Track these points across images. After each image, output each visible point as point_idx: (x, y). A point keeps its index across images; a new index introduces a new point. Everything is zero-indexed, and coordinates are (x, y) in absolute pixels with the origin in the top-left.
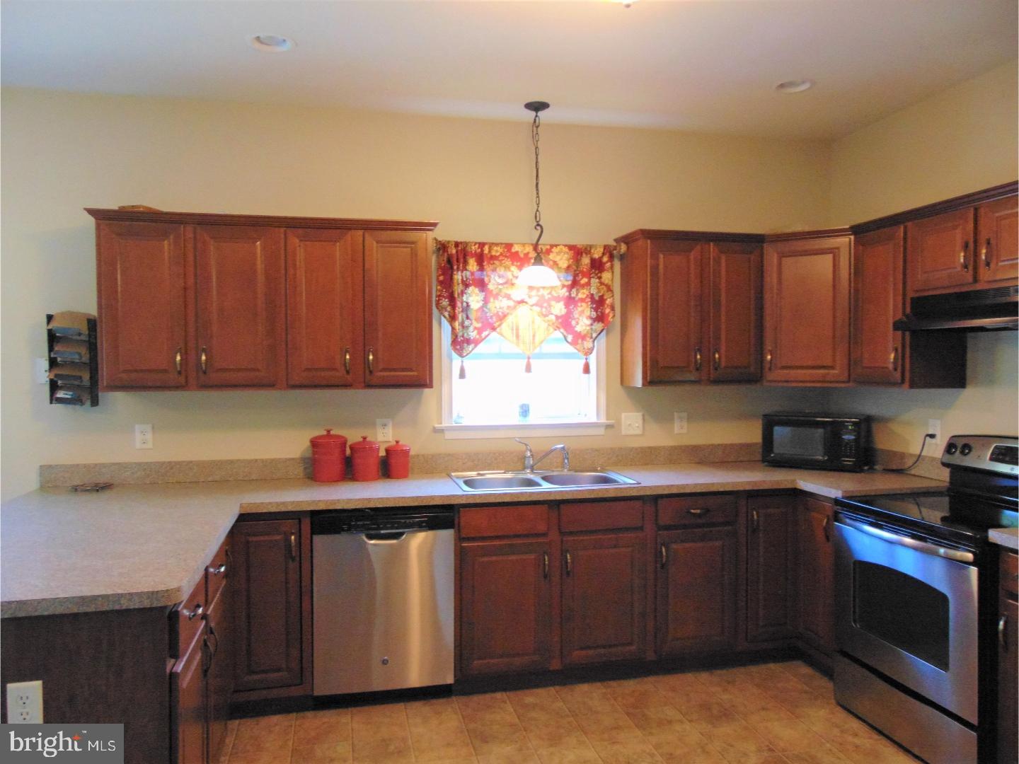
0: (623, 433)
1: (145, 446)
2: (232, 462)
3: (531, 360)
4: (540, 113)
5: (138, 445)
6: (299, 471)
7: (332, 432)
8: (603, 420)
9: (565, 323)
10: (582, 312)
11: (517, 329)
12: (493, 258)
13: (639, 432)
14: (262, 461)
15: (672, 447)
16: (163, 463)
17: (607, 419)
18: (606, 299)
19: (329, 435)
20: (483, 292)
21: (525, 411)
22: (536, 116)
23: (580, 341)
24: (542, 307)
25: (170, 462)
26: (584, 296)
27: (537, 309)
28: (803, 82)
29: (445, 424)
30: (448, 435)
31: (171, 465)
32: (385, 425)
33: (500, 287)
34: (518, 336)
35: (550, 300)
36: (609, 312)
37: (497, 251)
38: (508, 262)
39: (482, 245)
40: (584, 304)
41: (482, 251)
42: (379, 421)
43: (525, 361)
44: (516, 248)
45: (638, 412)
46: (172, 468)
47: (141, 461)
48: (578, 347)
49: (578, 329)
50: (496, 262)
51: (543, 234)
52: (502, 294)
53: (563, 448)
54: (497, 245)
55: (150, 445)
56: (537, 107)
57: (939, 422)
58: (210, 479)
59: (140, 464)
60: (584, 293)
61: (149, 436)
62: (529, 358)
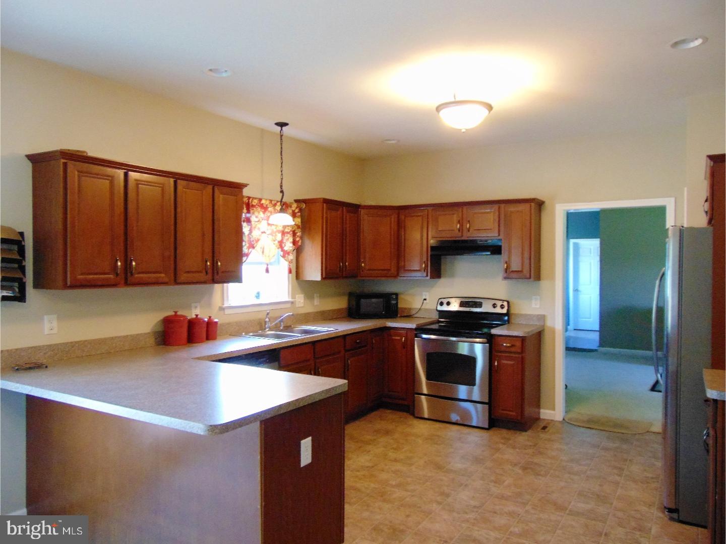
0: (297, 306)
1: (52, 332)
2: (112, 338)
3: (269, 266)
4: (284, 128)
5: (47, 331)
6: (151, 341)
7: (178, 313)
8: (290, 300)
9: (281, 244)
10: (288, 239)
11: (263, 248)
12: (253, 206)
13: (302, 305)
14: (131, 335)
15: (315, 312)
16: (67, 343)
17: (292, 298)
18: (297, 233)
19: (176, 315)
20: (249, 225)
21: (258, 296)
22: (282, 130)
23: (287, 255)
24: (272, 235)
25: (72, 343)
26: (289, 231)
27: (270, 237)
28: (393, 140)
29: (226, 305)
30: (227, 312)
31: (73, 345)
32: (196, 307)
33: (256, 223)
34: (263, 252)
35: (276, 232)
36: (299, 241)
37: (255, 202)
38: (259, 209)
39: (249, 198)
40: (288, 235)
41: (249, 202)
42: (193, 305)
43: (266, 266)
44: (263, 202)
45: (302, 294)
46: (73, 347)
47: (51, 343)
48: (286, 258)
49: (286, 248)
50: (254, 209)
51: (284, 196)
52: (257, 228)
53: (293, 315)
54: (256, 198)
55: (55, 331)
56: (282, 125)
57: (427, 293)
58: (98, 352)
59: (50, 346)
60: (289, 229)
61: (55, 324)
62: (268, 265)
